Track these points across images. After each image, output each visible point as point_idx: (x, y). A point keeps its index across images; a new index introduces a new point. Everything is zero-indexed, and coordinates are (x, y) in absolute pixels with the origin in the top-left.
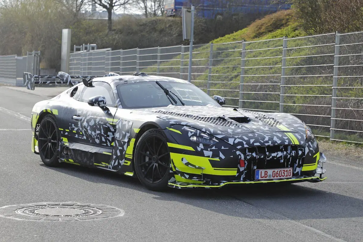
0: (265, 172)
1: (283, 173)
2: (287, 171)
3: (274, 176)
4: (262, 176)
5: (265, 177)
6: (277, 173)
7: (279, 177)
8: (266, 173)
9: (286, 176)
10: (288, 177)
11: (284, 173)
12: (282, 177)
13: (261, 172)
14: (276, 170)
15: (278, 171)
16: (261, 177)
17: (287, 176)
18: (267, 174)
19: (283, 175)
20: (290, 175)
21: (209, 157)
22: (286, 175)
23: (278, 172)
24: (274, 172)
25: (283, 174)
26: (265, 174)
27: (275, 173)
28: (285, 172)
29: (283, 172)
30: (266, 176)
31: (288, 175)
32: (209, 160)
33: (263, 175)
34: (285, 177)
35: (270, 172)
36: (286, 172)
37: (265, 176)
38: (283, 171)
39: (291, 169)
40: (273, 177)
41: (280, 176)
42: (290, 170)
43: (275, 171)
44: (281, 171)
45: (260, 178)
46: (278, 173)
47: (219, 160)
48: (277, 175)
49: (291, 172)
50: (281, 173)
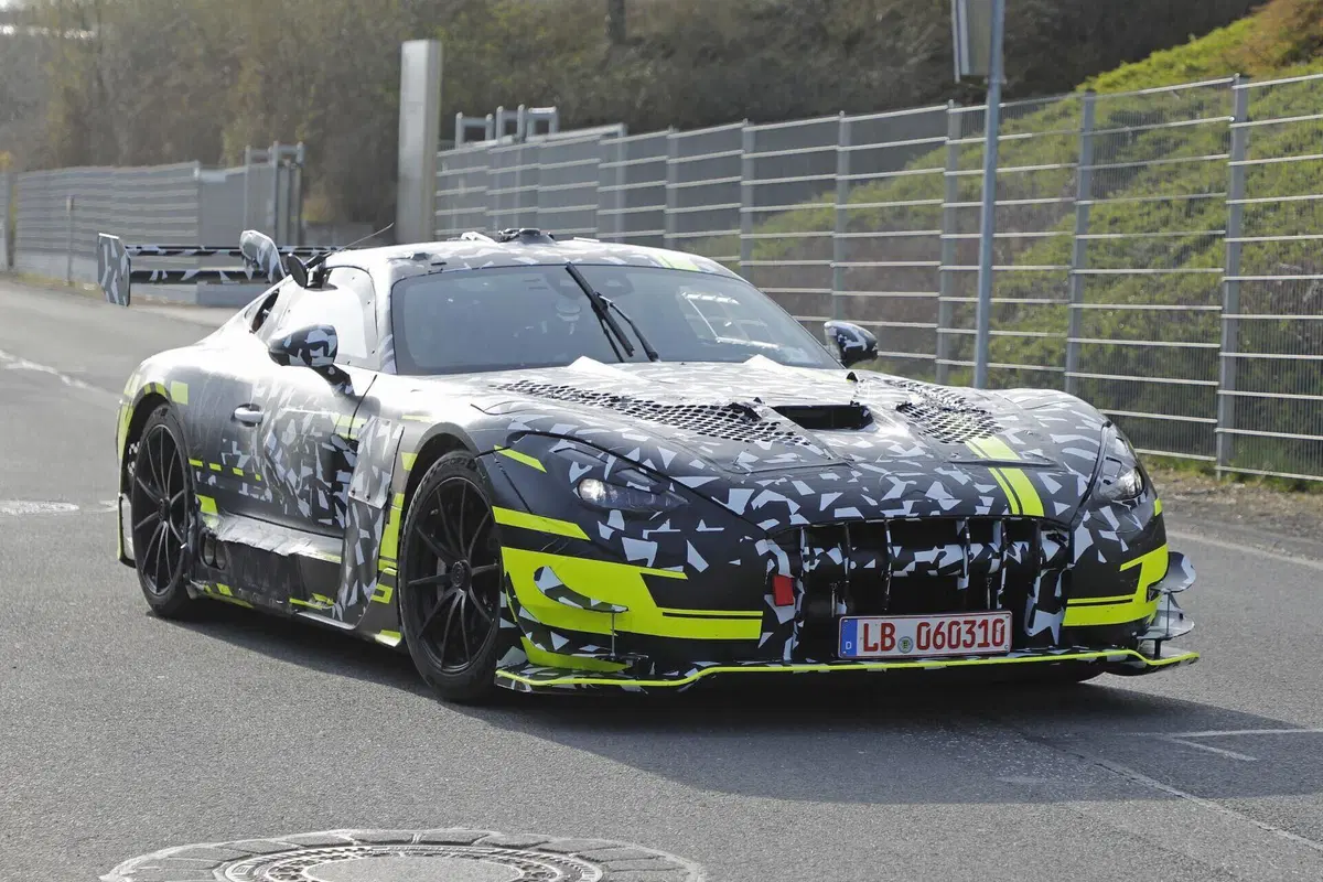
0: (884, 626)
1: (967, 632)
2: (985, 623)
3: (923, 643)
4: (871, 645)
5: (885, 649)
6: (937, 632)
7: (946, 650)
8: (888, 631)
9: (980, 645)
10: (992, 648)
11: (970, 632)
12: (961, 650)
13: (866, 626)
14: (934, 621)
15: (941, 624)
16: (867, 648)
17: (986, 644)
18: (890, 636)
19: (969, 642)
20: (998, 640)
21: (642, 563)
22: (980, 639)
23: (944, 629)
24: (924, 629)
25: (966, 637)
26: (884, 636)
27: (928, 632)
28: (975, 629)
29: (965, 628)
30: (888, 642)
31: (990, 640)
32: (645, 577)
33: (874, 638)
34: (975, 649)
35: (906, 626)
36: (980, 627)
37: (883, 643)
38: (966, 622)
39: (1003, 617)
40: (919, 647)
41: (954, 642)
42: (1002, 621)
43: (927, 625)
44: (957, 623)
45: (860, 652)
46: (941, 630)
47: (683, 576)
48: (939, 640)
49: (1003, 629)
50: (959, 631)
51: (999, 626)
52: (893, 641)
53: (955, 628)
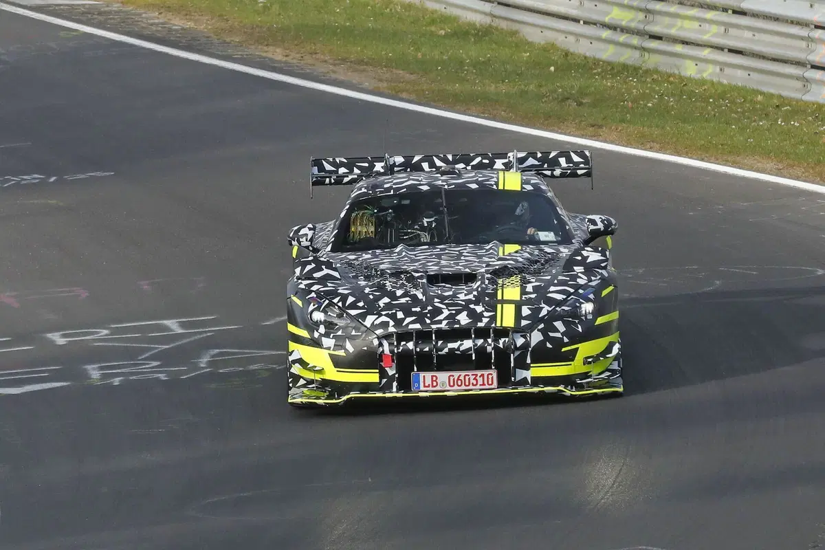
0: (432, 376)
1: (474, 379)
2: (482, 375)
3: (452, 384)
4: (427, 385)
5: (433, 386)
6: (458, 379)
7: (463, 387)
8: (434, 378)
9: (480, 385)
10: (487, 386)
12: (471, 387)
13: (424, 376)
14: (456, 374)
15: (460, 375)
16: (425, 386)
17: (484, 384)
18: (436, 381)
19: (475, 383)
20: (490, 383)
21: (329, 348)
22: (480, 381)
23: (462, 378)
24: (452, 378)
25: (473, 381)
26: (432, 381)
27: (454, 379)
28: (478, 378)
29: (472, 377)
30: (435, 384)
31: (486, 382)
32: (330, 354)
33: (428, 382)
34: (478, 387)
35: (443, 376)
36: (480, 377)
37: (432, 384)
38: (473, 375)
39: (492, 372)
40: (450, 386)
41: (467, 384)
42: (492, 374)
43: (453, 376)
44: (468, 375)
45: (422, 388)
46: (460, 378)
47: (344, 354)
48: (459, 383)
49: (492, 378)
50: (469, 379)
51: (490, 377)
52: (437, 383)
53: (467, 378)
